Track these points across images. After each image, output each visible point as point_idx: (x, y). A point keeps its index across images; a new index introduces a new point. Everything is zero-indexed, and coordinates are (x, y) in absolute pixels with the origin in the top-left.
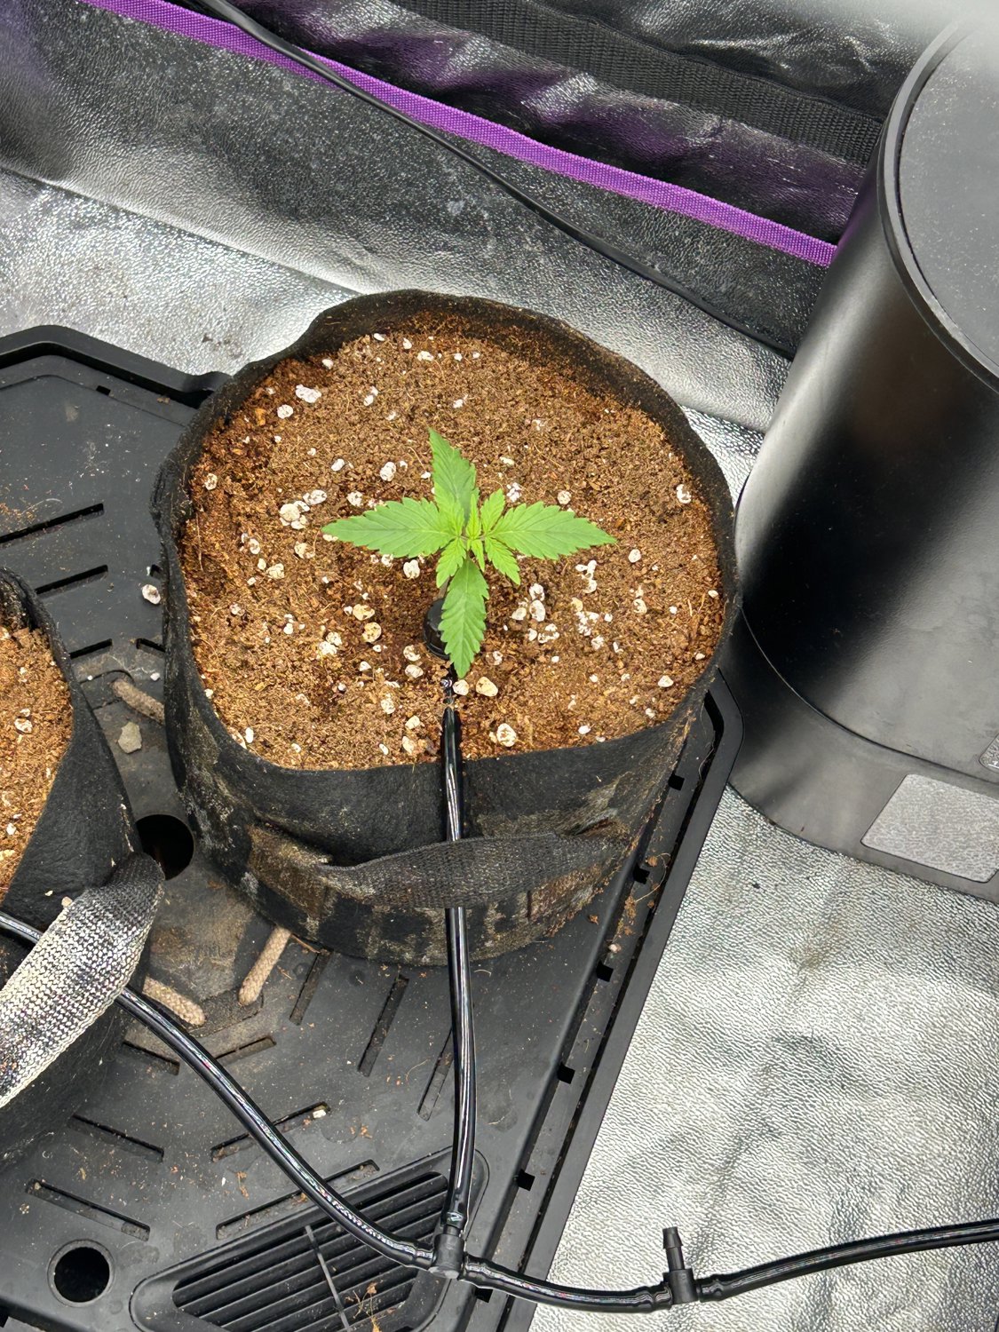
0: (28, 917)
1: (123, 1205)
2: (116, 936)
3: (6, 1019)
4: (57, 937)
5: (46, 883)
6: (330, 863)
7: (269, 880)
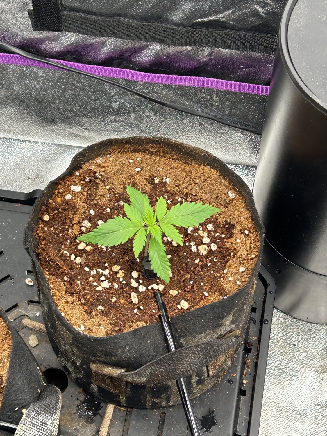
0: (11, 420)
2: (47, 420)
4: (24, 426)
5: (15, 405)
6: (126, 371)
7: (102, 385)
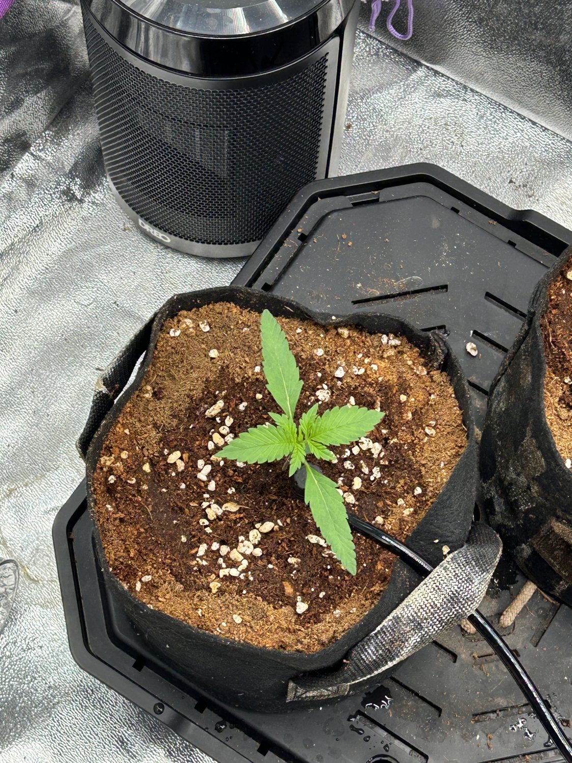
1: (414, 739)
2: (474, 576)
3: (406, 616)
4: (443, 571)
5: (435, 534)
